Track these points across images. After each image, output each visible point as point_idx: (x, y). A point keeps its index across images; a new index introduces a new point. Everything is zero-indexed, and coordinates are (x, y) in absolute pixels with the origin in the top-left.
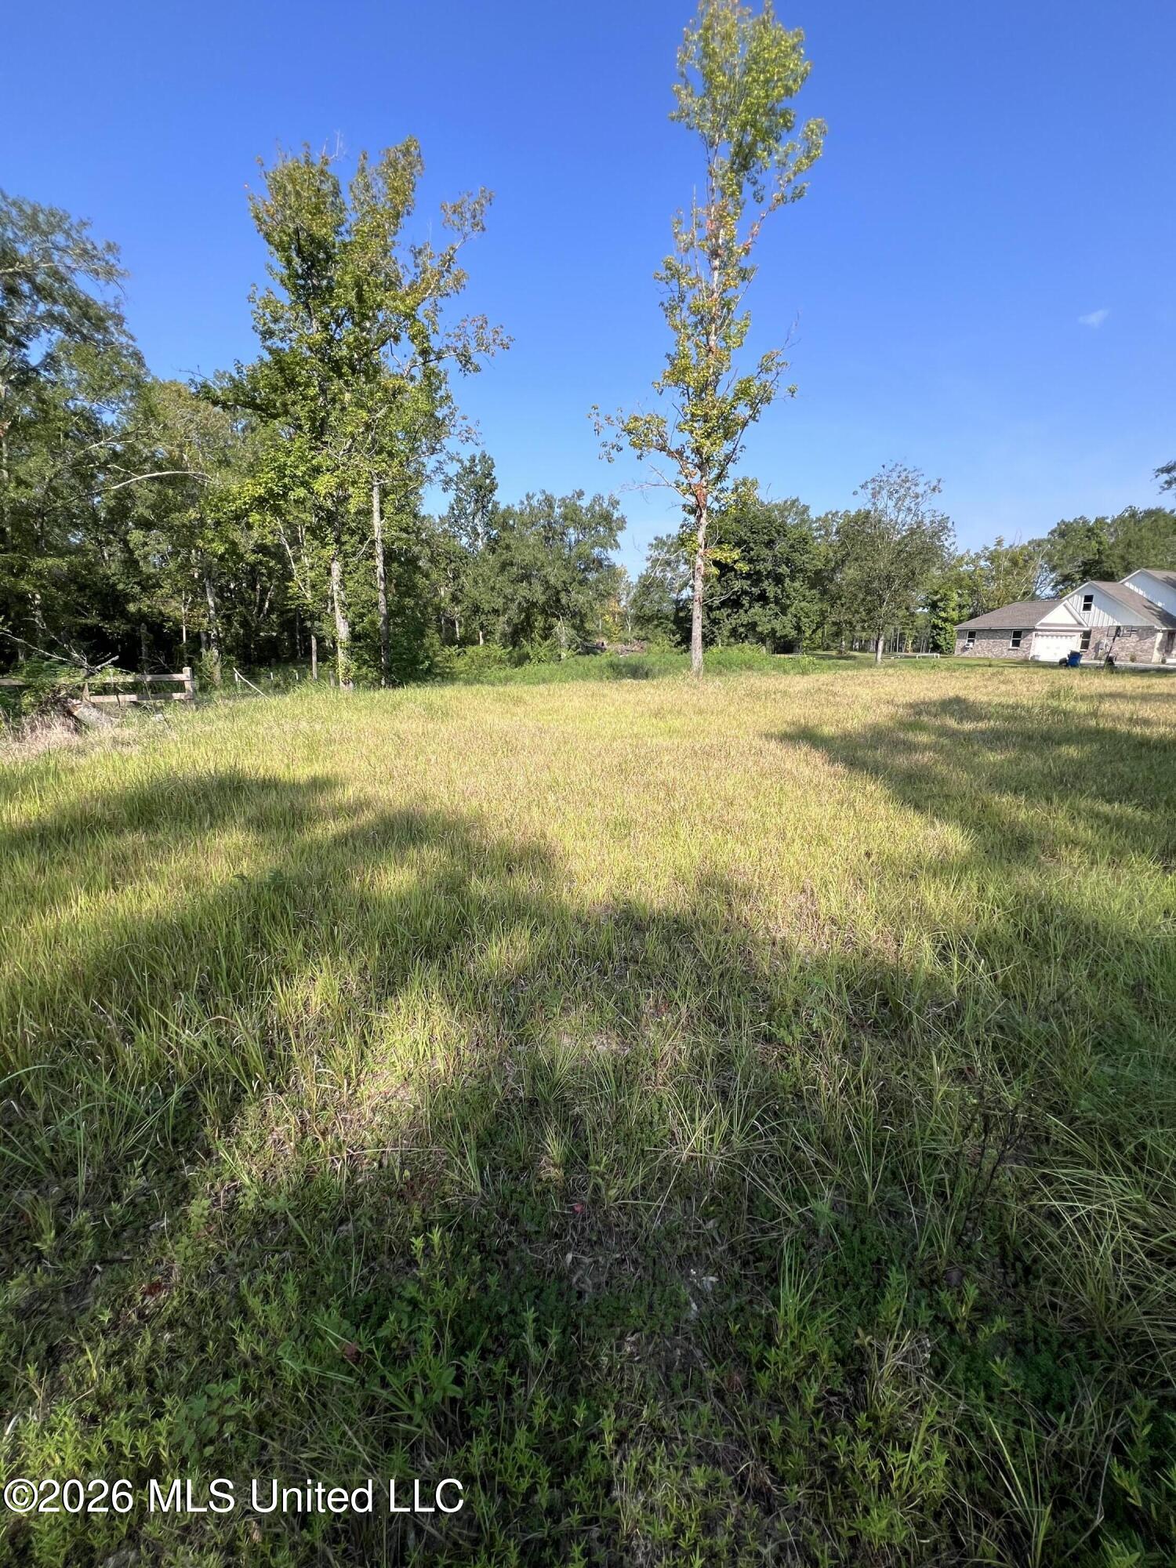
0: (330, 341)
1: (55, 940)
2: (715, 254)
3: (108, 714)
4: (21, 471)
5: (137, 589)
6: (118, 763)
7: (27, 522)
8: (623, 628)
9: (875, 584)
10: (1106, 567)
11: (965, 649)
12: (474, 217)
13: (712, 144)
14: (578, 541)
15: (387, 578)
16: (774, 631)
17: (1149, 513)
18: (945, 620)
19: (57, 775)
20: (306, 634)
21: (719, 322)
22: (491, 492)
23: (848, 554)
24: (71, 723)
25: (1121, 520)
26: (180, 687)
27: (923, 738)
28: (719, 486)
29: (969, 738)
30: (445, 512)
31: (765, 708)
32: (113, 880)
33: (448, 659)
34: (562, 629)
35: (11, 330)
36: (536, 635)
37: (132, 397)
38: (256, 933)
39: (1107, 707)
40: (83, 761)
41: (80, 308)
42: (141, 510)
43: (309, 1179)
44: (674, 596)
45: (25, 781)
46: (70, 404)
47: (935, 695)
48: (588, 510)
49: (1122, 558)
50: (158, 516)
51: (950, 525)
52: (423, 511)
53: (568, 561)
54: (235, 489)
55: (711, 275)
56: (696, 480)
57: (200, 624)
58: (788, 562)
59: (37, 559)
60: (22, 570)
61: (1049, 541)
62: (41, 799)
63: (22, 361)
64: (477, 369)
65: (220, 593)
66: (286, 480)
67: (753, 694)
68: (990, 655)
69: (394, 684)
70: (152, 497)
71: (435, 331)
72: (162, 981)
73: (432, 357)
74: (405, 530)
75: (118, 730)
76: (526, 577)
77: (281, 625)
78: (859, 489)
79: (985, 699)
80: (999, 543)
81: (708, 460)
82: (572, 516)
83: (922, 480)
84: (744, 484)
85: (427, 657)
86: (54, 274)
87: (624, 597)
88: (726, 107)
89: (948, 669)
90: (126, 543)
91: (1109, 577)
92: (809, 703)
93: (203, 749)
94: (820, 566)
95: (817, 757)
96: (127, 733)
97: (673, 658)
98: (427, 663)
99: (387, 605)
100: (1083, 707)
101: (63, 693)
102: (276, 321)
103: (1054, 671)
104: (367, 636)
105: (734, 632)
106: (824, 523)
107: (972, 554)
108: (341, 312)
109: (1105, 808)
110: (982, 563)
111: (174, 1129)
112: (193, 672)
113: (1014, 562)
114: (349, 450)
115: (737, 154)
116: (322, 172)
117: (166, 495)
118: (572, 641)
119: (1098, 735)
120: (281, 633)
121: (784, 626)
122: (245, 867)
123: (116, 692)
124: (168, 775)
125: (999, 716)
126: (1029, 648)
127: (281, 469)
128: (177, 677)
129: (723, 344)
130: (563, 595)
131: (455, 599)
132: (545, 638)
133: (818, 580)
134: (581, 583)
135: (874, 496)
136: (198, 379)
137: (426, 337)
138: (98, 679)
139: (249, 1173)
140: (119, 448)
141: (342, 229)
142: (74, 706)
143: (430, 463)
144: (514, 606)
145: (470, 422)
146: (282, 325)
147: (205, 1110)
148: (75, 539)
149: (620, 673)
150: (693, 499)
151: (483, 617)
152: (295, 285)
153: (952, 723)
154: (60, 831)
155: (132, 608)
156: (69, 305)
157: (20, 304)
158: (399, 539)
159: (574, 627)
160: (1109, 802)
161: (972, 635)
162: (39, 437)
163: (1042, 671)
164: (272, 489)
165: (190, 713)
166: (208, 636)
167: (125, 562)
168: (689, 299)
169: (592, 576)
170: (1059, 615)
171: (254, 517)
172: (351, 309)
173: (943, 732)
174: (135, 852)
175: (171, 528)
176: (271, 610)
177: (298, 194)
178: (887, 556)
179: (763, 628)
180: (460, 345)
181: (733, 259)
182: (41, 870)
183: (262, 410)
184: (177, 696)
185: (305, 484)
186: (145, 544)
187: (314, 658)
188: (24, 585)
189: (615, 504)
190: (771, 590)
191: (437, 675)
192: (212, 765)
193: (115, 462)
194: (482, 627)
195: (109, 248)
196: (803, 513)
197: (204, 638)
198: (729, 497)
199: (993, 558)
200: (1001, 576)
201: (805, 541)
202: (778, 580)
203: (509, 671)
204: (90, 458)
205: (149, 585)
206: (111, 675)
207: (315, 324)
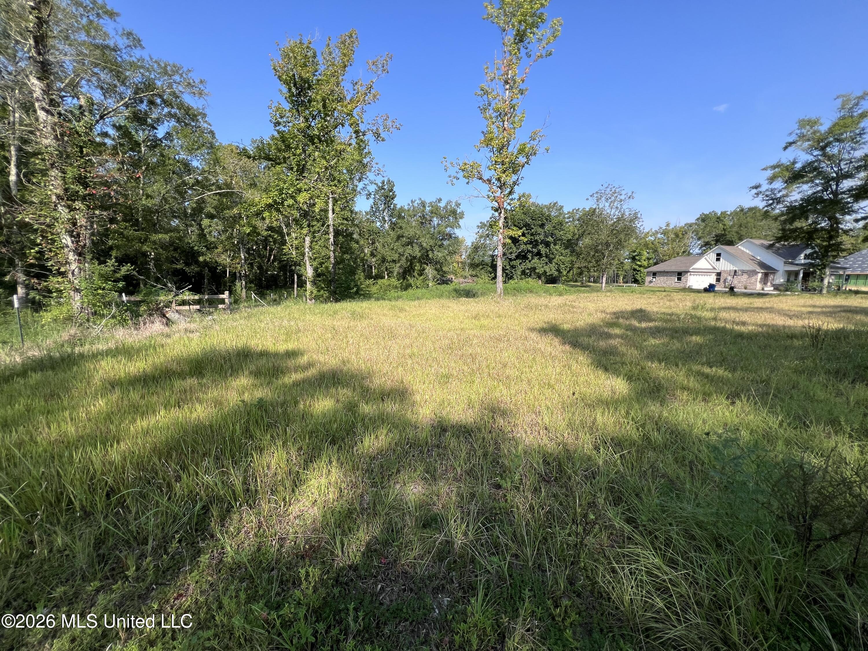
0: (309, 127)
1: (146, 432)
2: (506, 82)
3: (184, 316)
4: (149, 191)
5: (204, 249)
6: (187, 342)
7: (150, 215)
8: (464, 269)
9: (600, 247)
10: (728, 237)
11: (651, 282)
12: (383, 67)
13: (504, 30)
14: (438, 224)
15: (335, 243)
16: (545, 272)
17: (751, 209)
18: (640, 266)
19: (155, 348)
20: (292, 272)
21: (509, 115)
22: (392, 199)
23: (584, 232)
24: (164, 320)
25: (735, 213)
26: (223, 301)
27: (617, 331)
28: (510, 197)
29: (643, 331)
30: (368, 209)
31: (535, 314)
32: (179, 403)
33: (368, 286)
34: (430, 271)
35: (149, 120)
36: (416, 274)
37: (208, 153)
38: (247, 430)
39: (723, 315)
40: (169, 341)
41: (185, 110)
42: (209, 209)
43: (259, 549)
44: (491, 253)
45: (139, 351)
46: (177, 157)
47: (629, 308)
48: (444, 208)
49: (737, 233)
50: (218, 212)
51: (639, 216)
52: (356, 209)
53: (433, 235)
54: (257, 200)
55: (505, 93)
56: (498, 194)
57: (236, 268)
58: (552, 235)
59: (154, 235)
60: (146, 240)
61: (696, 224)
62: (146, 361)
63: (154, 136)
64: (383, 140)
65: (248, 251)
66: (283, 196)
67: (528, 307)
68: (665, 285)
69: (337, 301)
70: (215, 203)
71: (362, 122)
72: (198, 452)
73: (361, 134)
74: (346, 219)
75: (188, 324)
76: (410, 243)
77: (279, 268)
78: (590, 198)
79: (655, 310)
80: (668, 225)
81: (504, 184)
82: (435, 211)
83: (623, 192)
84: (523, 196)
85: (356, 285)
86: (174, 94)
87: (464, 253)
88: (511, 13)
89: (640, 293)
90: (200, 225)
91: (730, 243)
92: (559, 312)
93: (231, 335)
94: (570, 237)
95: (556, 341)
96: (192, 326)
97: (489, 286)
98: (355, 289)
99: (335, 258)
100: (709, 315)
101: (162, 304)
102: (282, 117)
103: (700, 295)
104: (323, 274)
105: (523, 273)
106: (572, 214)
107: (653, 231)
108: (315, 113)
109: (707, 370)
110: (659, 236)
111: (196, 524)
112: (230, 293)
113: (677, 236)
114: (317, 181)
115: (517, 35)
116: (308, 47)
117: (222, 201)
118: (434, 277)
119: (715, 330)
120: (278, 272)
121: (551, 269)
122: (246, 397)
123: (190, 304)
124: (211, 349)
125: (661, 320)
126: (686, 282)
127: (281, 190)
128: (222, 296)
129: (512, 126)
130: (430, 252)
131: (372, 255)
132: (421, 275)
133: (570, 245)
134: (440, 246)
135: (598, 200)
136: (241, 146)
137: (358, 124)
138: (180, 297)
139: (231, 546)
140: (200, 178)
141: (317, 73)
142: (167, 312)
143: (360, 185)
144: (404, 258)
145: (379, 166)
146: (285, 120)
147: (213, 516)
148: (175, 223)
149: (460, 294)
150: (497, 204)
151: (387, 264)
152: (292, 101)
153: (635, 323)
154: (154, 377)
155: (201, 259)
156: (180, 109)
157: (155, 108)
158: (342, 224)
159: (436, 269)
160: (711, 367)
161: (654, 274)
162: (159, 174)
163: (692, 294)
164: (276, 200)
165: (226, 316)
166: (240, 274)
167: (199, 235)
168: (493, 105)
169: (446, 243)
170: (702, 264)
171: (266, 214)
172: (320, 112)
173: (630, 328)
174: (191, 388)
175: (224, 218)
176: (274, 261)
177: (295, 58)
178: (606, 232)
179: (539, 271)
180: (375, 128)
181: (516, 85)
182: (143, 397)
183: (273, 161)
184: (220, 306)
185: (292, 197)
186: (210, 226)
187: (296, 286)
188: (145, 248)
189: (458, 205)
190: (543, 250)
191: (361, 295)
192: (234, 344)
193: (197, 185)
194: (387, 269)
195: (201, 82)
196: (560, 210)
197: (238, 275)
198: (516, 203)
199: (665, 233)
200: (670, 243)
201: (561, 224)
202: (547, 244)
203: (400, 293)
204: (184, 183)
205: (211, 247)
206: (187, 296)
207: (302, 119)
